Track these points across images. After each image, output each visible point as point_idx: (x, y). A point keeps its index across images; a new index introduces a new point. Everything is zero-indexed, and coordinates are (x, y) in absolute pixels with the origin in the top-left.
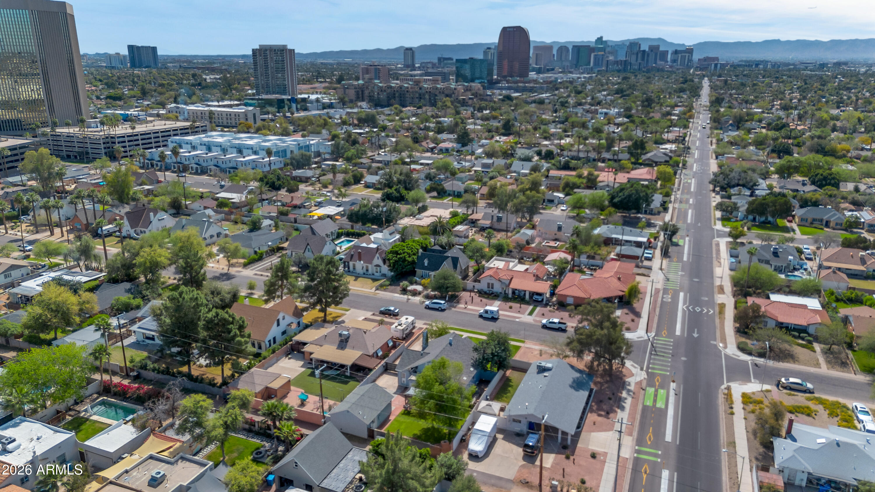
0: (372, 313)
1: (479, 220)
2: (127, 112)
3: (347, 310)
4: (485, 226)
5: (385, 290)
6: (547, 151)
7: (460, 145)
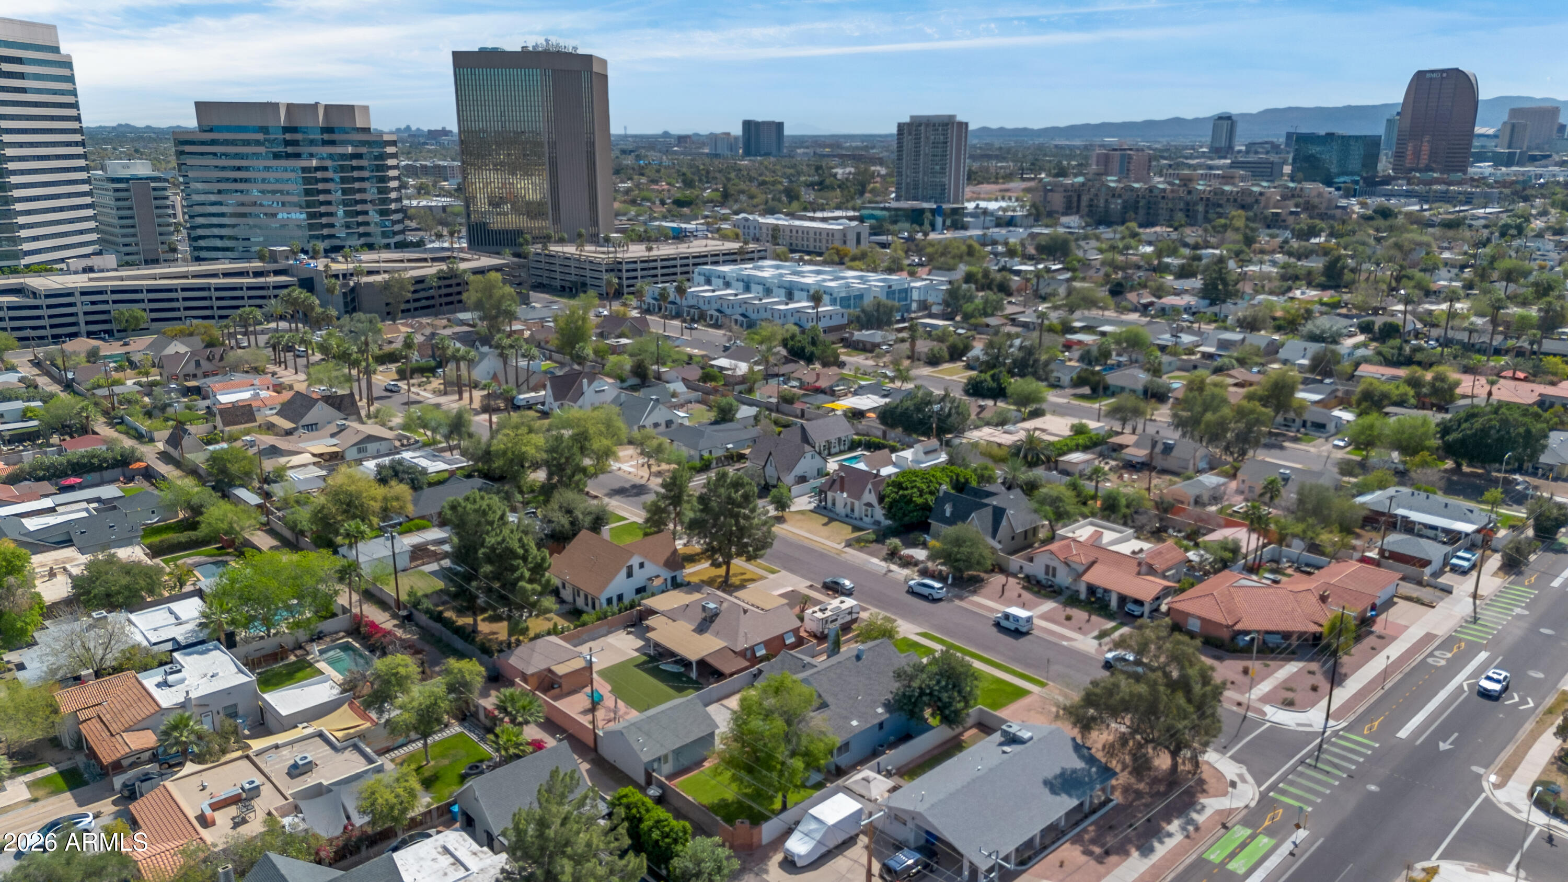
0: (809, 583)
1: (1127, 446)
2: (683, 226)
3: (773, 572)
4: (1135, 460)
5: (861, 549)
6: (1385, 324)
7: (1207, 302)
